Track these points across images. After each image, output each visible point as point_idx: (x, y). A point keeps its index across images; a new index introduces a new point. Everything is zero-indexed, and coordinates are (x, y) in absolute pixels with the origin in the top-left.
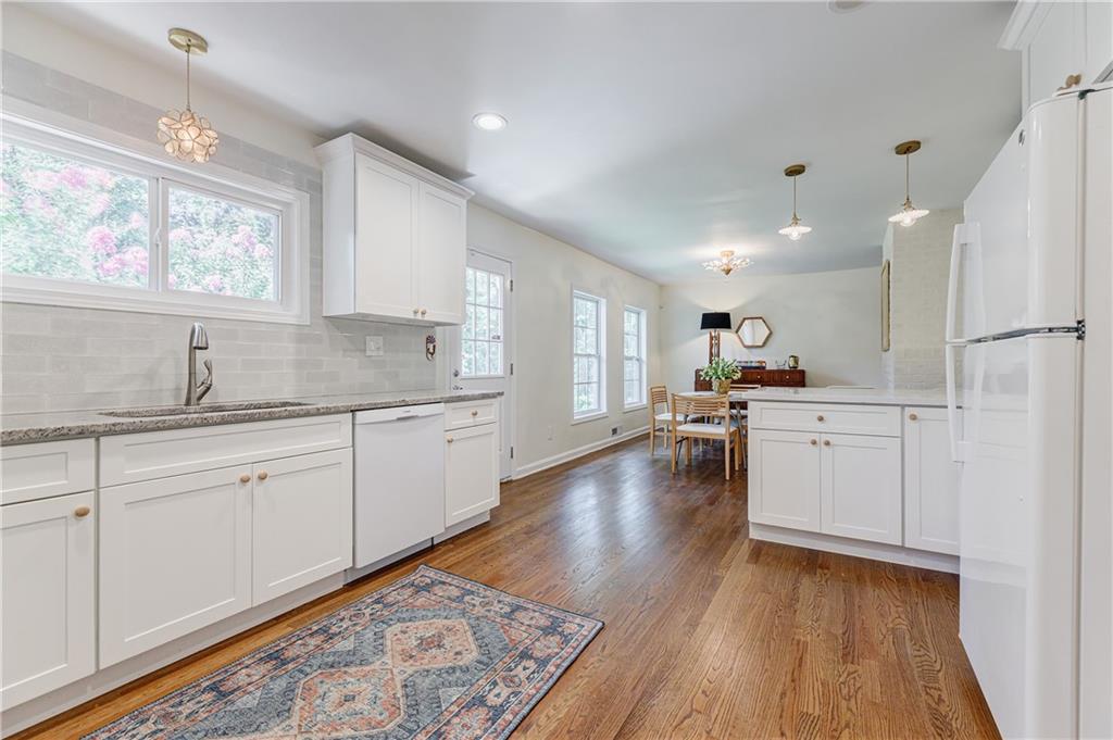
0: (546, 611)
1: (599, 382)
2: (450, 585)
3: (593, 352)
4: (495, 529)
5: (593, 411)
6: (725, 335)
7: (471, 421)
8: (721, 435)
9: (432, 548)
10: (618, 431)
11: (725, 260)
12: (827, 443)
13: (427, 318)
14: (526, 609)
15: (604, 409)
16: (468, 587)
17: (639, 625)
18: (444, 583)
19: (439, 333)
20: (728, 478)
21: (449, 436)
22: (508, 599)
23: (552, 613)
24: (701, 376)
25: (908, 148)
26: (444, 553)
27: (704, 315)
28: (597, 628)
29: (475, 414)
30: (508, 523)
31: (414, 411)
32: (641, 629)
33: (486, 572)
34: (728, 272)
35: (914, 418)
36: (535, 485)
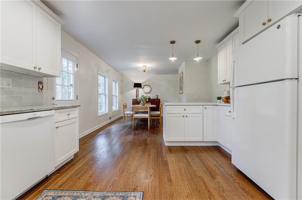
0: (117, 194)
1: (105, 103)
2: (64, 196)
3: (104, 93)
4: (77, 161)
5: (103, 112)
6: (140, 90)
7: (67, 117)
8: (147, 117)
9: (47, 179)
10: (111, 118)
11: (144, 68)
12: (186, 116)
13: (41, 71)
14: (108, 197)
15: (107, 112)
16: (75, 194)
17: (155, 187)
18: (60, 197)
19: (45, 80)
20: (149, 129)
21: (57, 125)
22: (98, 194)
23: (120, 194)
24: (138, 100)
25: (198, 42)
26: (55, 179)
27: (135, 84)
28: (142, 195)
29: (68, 115)
30: (83, 157)
31: (38, 114)
32: (156, 189)
33: (81, 183)
34: (144, 71)
35: (205, 108)
36: (88, 140)
